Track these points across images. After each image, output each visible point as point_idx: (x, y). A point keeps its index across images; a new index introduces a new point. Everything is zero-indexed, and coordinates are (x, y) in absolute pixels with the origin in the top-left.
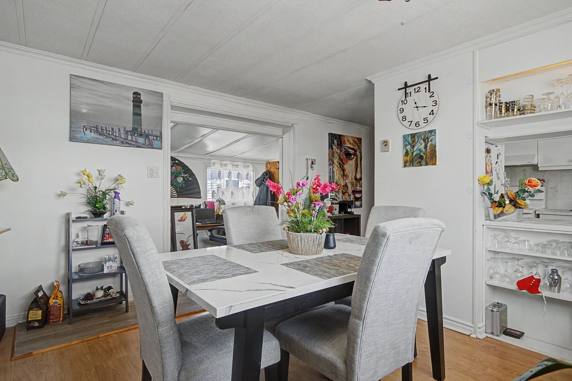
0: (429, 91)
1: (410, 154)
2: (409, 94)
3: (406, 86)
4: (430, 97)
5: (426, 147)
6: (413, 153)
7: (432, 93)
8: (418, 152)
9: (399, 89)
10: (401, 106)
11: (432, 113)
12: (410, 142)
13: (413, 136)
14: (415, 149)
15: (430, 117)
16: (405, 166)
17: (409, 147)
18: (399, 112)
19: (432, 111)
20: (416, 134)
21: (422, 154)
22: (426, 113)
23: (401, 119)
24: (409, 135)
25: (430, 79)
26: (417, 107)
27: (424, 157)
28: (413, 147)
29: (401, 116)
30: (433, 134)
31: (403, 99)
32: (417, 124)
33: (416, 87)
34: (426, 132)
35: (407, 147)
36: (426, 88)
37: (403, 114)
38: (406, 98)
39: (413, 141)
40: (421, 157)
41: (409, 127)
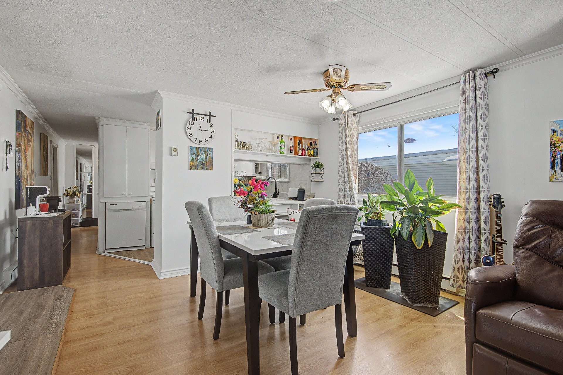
0: (210, 123)
1: (195, 161)
2: (195, 119)
3: (193, 112)
4: (210, 126)
5: (206, 158)
6: (197, 160)
7: (211, 125)
8: (201, 160)
9: (188, 113)
10: (188, 125)
11: (211, 137)
12: (195, 153)
13: (198, 149)
14: (199, 158)
15: (210, 139)
16: (191, 169)
17: (194, 156)
18: (187, 129)
19: (211, 136)
20: (199, 148)
21: (204, 162)
22: (207, 135)
23: (188, 135)
24: (194, 147)
25: (210, 115)
26: (201, 130)
27: (205, 165)
28: (198, 156)
29: (188, 132)
30: (210, 150)
31: (191, 120)
32: (201, 142)
33: (201, 116)
34: (206, 148)
35: (193, 156)
36: (207, 120)
37: (190, 132)
38: (193, 120)
39: (198, 153)
40: (203, 164)
41: (195, 142)
